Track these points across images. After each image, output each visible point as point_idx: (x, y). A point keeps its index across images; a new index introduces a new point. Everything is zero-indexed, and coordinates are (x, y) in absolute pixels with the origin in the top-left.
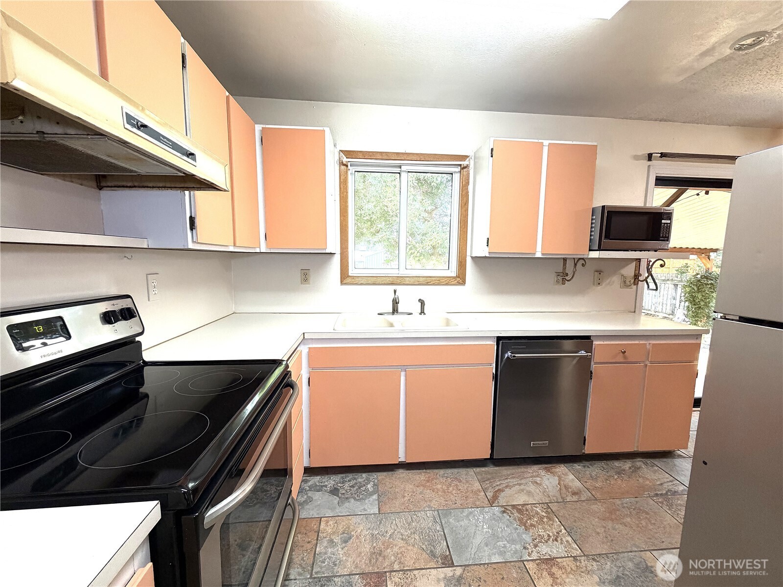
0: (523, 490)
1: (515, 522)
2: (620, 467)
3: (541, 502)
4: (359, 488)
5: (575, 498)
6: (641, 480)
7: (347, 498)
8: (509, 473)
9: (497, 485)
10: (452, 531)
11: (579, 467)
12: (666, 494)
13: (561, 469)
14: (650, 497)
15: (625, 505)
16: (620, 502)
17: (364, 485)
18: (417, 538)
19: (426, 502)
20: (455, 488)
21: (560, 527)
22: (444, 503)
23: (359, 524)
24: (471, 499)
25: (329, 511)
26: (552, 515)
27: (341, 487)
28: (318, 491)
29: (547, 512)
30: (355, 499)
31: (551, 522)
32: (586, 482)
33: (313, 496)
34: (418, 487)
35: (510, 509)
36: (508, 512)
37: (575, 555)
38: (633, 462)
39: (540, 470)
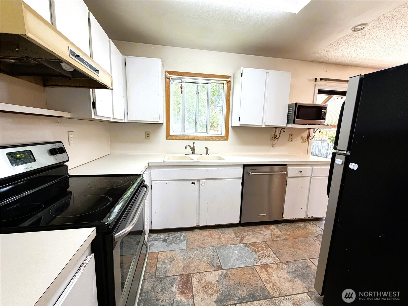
0: (254, 236)
1: (250, 250)
2: (299, 225)
3: (262, 241)
4: (177, 238)
5: (278, 239)
6: (307, 230)
7: (171, 243)
8: (248, 229)
9: (243, 235)
10: (221, 255)
11: (280, 226)
12: (318, 236)
13: (272, 227)
14: (311, 237)
15: (300, 241)
16: (298, 240)
17: (179, 237)
18: (205, 259)
19: (209, 243)
20: (223, 236)
21: (271, 251)
22: (218, 243)
23: (177, 254)
24: (231, 241)
25: (163, 249)
26: (267, 247)
27: (167, 238)
28: (157, 240)
29: (265, 245)
30: (175, 243)
31: (267, 249)
32: (283, 232)
33: (154, 243)
34: (205, 237)
35: (248, 245)
36: (247, 246)
37: (277, 262)
38: (304, 223)
39: (262, 228)
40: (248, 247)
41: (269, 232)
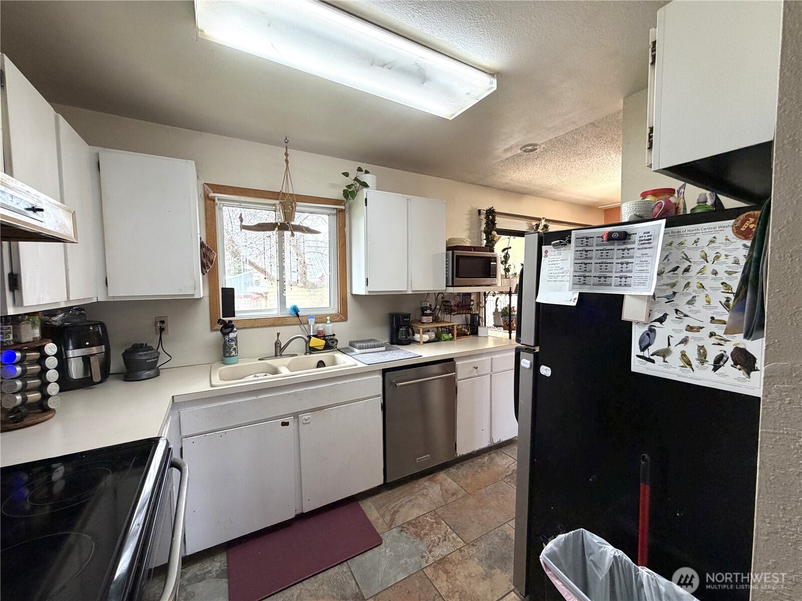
0: (414, 505)
1: (411, 537)
2: (481, 461)
5: (454, 498)
6: (496, 468)
8: (401, 492)
9: (392, 508)
10: (358, 567)
11: (454, 470)
12: (512, 474)
13: (442, 476)
14: (502, 479)
16: (484, 491)
21: (446, 527)
28: (201, 581)
29: (435, 518)
31: (439, 526)
35: (406, 526)
36: (405, 529)
37: (460, 547)
38: (489, 455)
39: (424, 482)
40: (407, 531)
41: (437, 488)
